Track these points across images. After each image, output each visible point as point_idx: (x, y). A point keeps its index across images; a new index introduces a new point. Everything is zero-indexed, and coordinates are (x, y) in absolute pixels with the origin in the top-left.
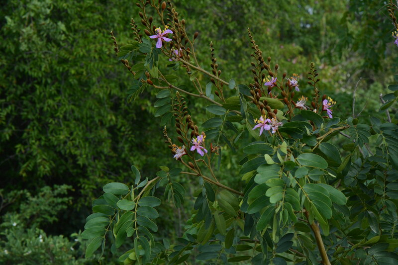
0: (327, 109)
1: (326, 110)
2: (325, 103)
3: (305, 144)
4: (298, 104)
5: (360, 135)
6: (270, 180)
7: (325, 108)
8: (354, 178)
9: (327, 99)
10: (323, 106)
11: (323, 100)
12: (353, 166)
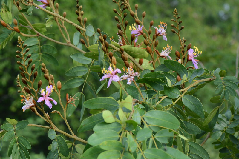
0: (193, 59)
1: (191, 60)
2: (190, 52)
3: (166, 97)
4: (162, 54)
5: (227, 87)
6: (105, 142)
7: (190, 58)
8: (222, 131)
9: (193, 48)
10: (188, 56)
11: (188, 49)
12: (221, 119)
